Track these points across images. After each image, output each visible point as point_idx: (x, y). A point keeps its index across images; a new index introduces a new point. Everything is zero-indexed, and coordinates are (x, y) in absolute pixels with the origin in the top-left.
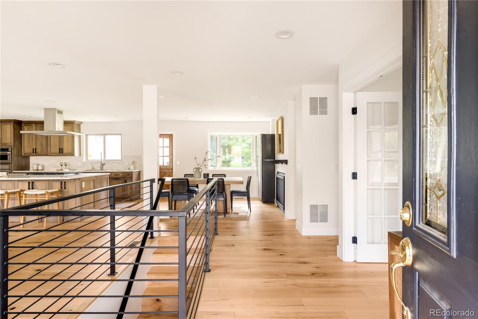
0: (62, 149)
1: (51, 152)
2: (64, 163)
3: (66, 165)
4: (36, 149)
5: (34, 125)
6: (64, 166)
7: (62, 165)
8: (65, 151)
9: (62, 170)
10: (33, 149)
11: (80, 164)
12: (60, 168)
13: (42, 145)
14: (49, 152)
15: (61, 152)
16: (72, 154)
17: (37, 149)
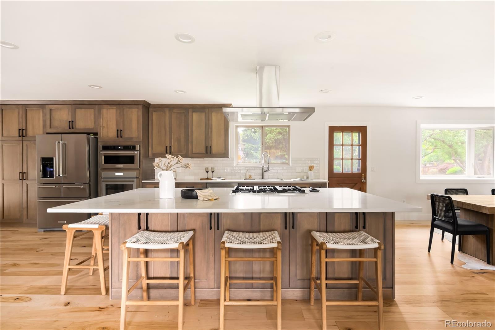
0: (210, 147)
1: (193, 152)
2: (210, 169)
3: (213, 172)
4: (170, 147)
5: (167, 111)
6: (210, 172)
7: (207, 172)
8: (214, 150)
9: (207, 179)
10: (167, 147)
11: (228, 170)
12: (205, 175)
13: (179, 140)
14: (190, 152)
15: (208, 153)
16: (224, 155)
17: (172, 148)
